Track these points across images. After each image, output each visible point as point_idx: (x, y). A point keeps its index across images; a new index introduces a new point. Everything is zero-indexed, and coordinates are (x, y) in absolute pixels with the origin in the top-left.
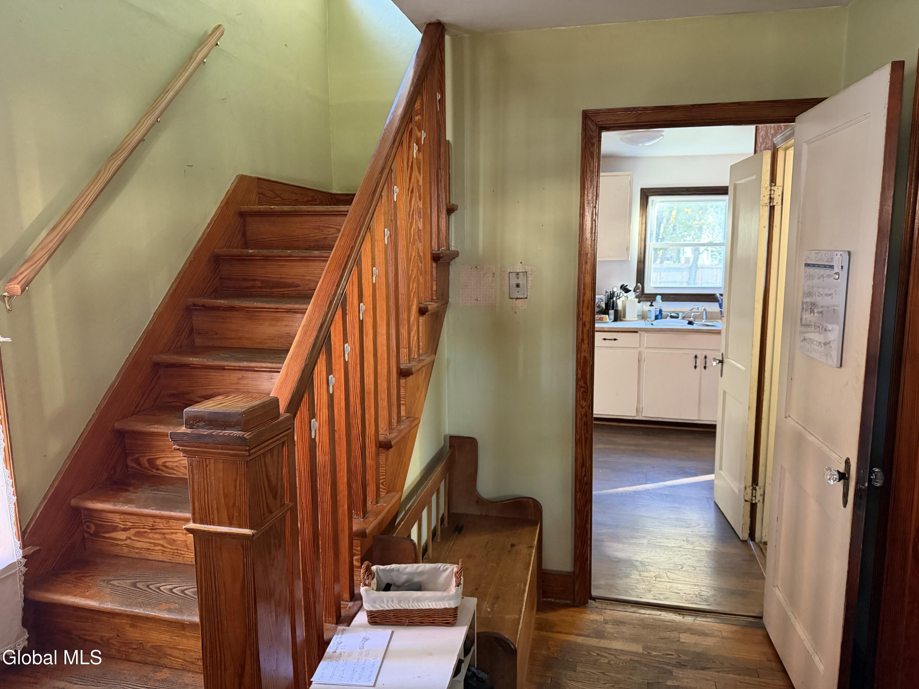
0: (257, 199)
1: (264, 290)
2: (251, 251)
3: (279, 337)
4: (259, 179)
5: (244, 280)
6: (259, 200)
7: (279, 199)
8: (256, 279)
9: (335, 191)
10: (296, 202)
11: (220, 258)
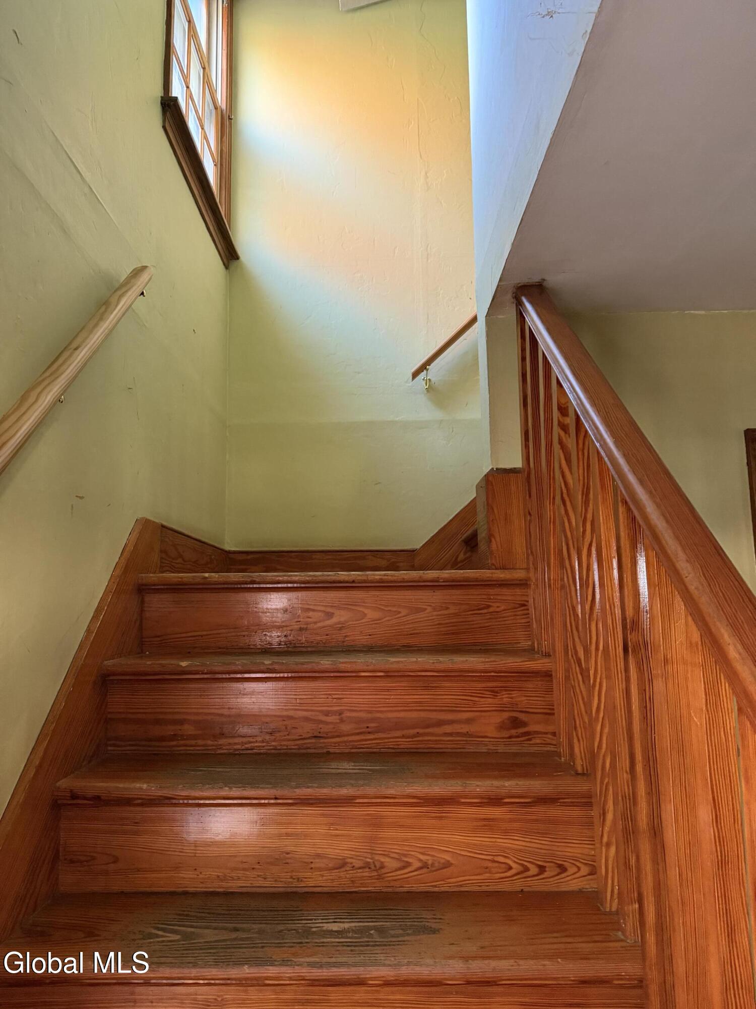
0: (159, 562)
1: (200, 742)
2: (184, 664)
3: (271, 864)
4: (163, 526)
5: (157, 722)
6: (161, 562)
7: (180, 560)
8: (185, 720)
9: (227, 547)
10: (197, 567)
11: (111, 678)
